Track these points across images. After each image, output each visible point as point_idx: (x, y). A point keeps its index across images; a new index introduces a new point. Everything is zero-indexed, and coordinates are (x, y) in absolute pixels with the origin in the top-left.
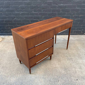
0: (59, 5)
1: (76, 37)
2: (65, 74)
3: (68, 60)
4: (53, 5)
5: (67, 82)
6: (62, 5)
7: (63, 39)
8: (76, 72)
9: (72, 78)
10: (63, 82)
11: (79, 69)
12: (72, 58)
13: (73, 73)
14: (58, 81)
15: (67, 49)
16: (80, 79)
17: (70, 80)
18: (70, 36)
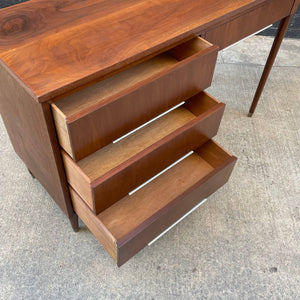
2: (226, 237)
3: (247, 169)
5: (230, 278)
7: (242, 56)
8: (273, 234)
9: (254, 258)
10: (214, 273)
11: (288, 221)
12: (267, 161)
13: (261, 238)
14: (194, 270)
15: (250, 115)
16: (285, 268)
17: (242, 268)
18: (285, 41)
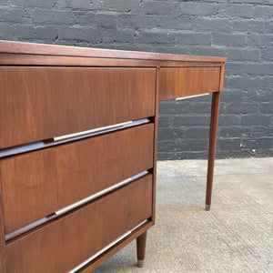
0: (147, 31)
1: (224, 165)
3: (231, 254)
4: (119, 29)
6: (155, 30)
7: (176, 173)
15: (208, 209)
